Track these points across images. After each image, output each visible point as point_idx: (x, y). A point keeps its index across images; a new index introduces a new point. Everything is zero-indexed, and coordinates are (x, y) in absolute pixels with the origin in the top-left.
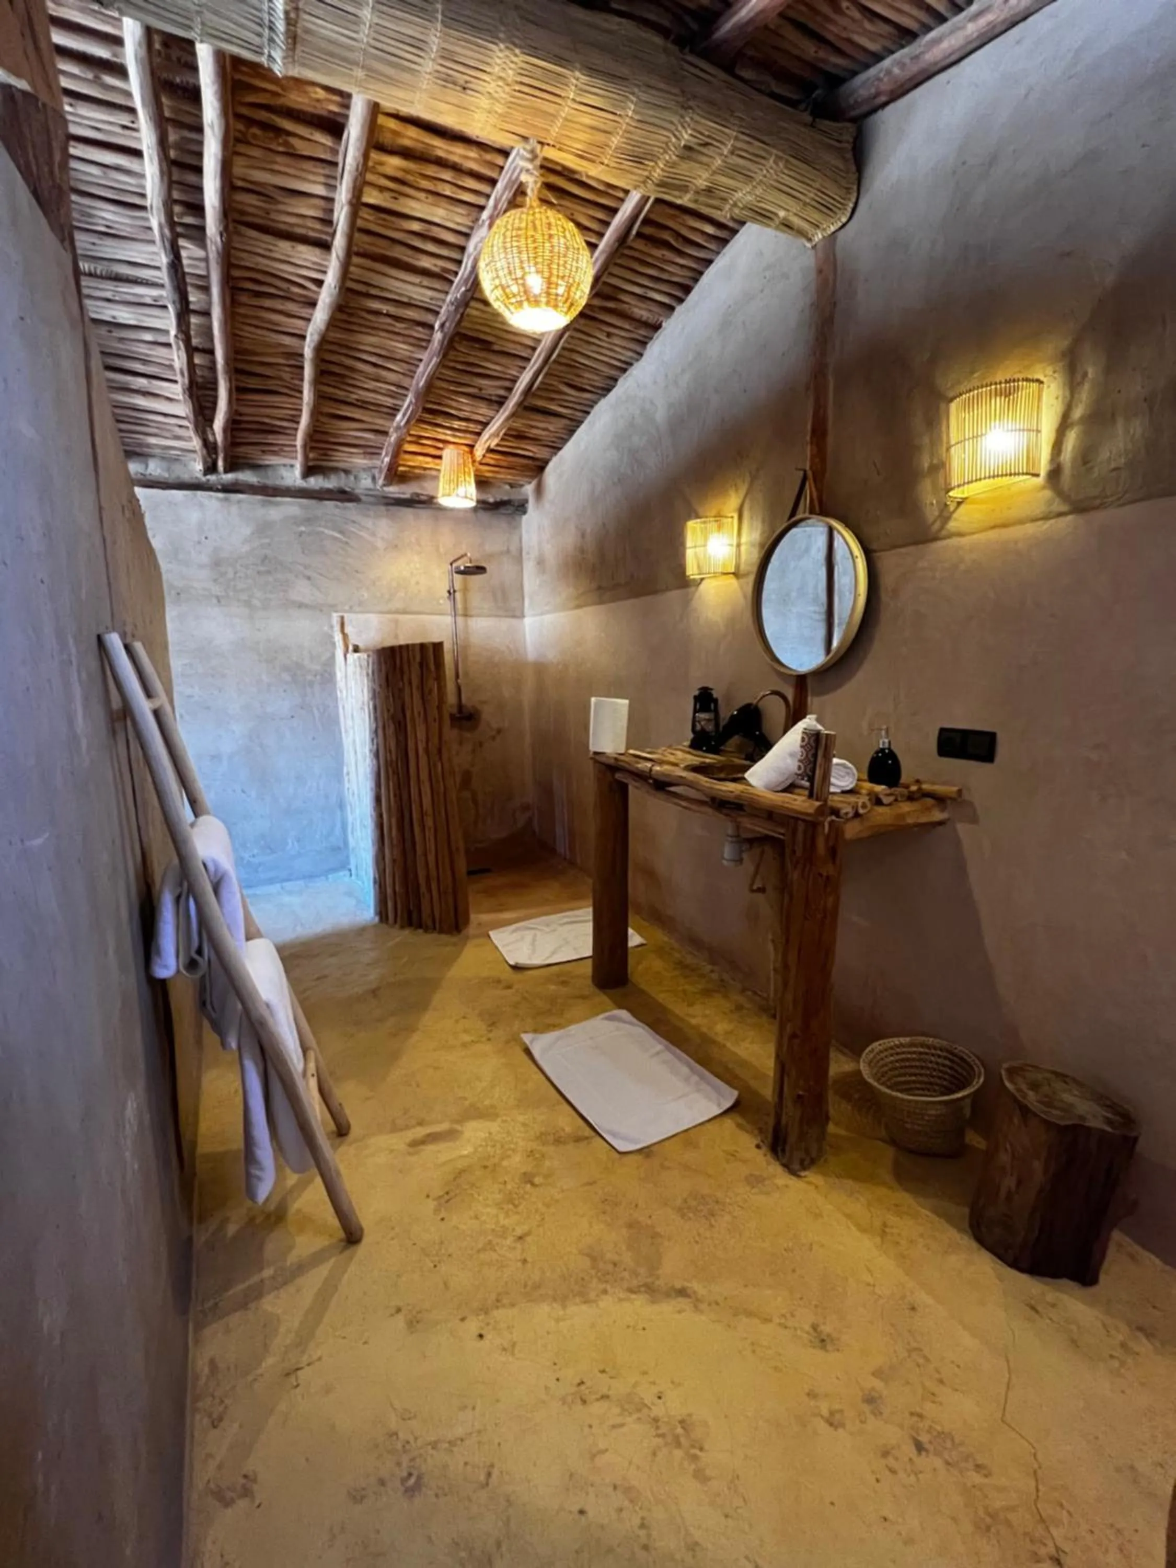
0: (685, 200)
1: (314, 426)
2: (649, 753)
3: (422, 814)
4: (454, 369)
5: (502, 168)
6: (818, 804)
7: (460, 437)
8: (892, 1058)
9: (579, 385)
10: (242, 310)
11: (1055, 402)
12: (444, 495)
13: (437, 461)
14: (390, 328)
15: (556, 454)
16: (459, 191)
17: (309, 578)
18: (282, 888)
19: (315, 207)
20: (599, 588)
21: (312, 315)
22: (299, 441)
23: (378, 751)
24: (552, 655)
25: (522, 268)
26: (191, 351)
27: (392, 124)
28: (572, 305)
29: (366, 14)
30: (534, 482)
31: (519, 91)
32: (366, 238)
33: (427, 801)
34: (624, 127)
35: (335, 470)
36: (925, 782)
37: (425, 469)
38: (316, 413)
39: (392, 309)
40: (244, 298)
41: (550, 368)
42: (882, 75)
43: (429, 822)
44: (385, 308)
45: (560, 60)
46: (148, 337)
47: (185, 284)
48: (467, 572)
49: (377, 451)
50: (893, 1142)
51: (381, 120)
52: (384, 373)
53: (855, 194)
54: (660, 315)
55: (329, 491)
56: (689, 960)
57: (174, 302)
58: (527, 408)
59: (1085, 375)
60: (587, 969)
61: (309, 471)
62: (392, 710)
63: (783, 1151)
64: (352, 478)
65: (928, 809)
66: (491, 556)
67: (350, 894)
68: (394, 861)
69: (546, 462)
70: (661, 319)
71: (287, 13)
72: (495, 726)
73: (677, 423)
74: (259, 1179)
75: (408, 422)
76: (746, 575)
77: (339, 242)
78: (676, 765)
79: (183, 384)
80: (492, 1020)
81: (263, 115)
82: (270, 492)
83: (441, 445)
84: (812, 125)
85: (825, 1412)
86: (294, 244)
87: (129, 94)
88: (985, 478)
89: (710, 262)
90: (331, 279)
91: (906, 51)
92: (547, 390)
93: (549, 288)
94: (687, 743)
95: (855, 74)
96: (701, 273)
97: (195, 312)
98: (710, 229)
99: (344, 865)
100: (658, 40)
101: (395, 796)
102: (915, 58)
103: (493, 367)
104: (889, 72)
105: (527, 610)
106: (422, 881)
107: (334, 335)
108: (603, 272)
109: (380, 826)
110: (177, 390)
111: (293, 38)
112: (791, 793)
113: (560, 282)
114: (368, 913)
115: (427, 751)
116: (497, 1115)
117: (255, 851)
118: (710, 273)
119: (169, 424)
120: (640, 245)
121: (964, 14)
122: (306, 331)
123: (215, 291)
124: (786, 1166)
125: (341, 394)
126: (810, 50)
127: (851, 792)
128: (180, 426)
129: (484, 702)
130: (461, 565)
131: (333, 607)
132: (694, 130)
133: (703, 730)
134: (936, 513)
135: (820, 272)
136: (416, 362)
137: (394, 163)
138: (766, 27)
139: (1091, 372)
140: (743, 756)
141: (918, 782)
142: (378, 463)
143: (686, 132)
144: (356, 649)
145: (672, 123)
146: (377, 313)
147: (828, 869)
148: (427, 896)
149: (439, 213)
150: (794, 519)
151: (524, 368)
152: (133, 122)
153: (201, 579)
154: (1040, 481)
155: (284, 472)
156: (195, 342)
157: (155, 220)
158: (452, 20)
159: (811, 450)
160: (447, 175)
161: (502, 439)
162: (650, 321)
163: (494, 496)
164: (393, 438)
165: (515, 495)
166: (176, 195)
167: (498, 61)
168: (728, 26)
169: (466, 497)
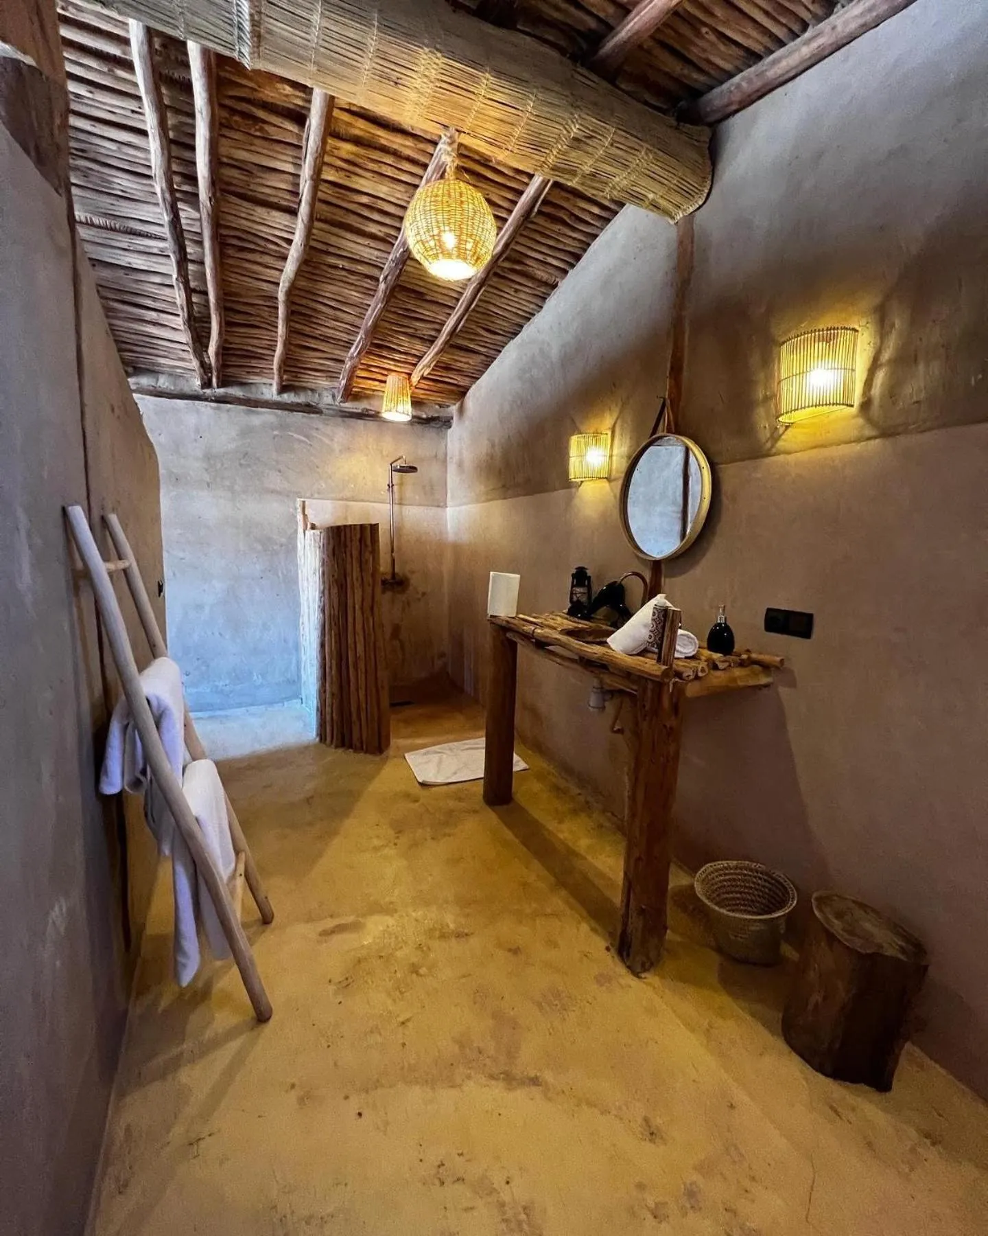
0: (573, 183)
1: (287, 354)
2: (534, 617)
3: (356, 658)
4: (395, 313)
5: (432, 155)
6: (664, 667)
7: (401, 367)
8: (722, 878)
9: (493, 329)
10: (230, 261)
11: (867, 347)
12: (386, 411)
13: (383, 385)
14: (345, 279)
15: (474, 382)
16: (400, 173)
17: (280, 471)
18: (247, 711)
19: (286, 182)
20: (504, 486)
21: (284, 267)
22: (275, 366)
23: (324, 606)
24: (465, 538)
25: (439, 227)
26: (189, 291)
27: (346, 117)
28: (478, 258)
29: (316, 18)
30: (458, 404)
31: (440, 87)
32: (324, 207)
33: (360, 648)
34: (525, 120)
35: (304, 389)
36: (755, 652)
37: (374, 390)
38: (287, 344)
39: (347, 265)
40: (231, 252)
41: (470, 315)
42: (732, 88)
43: (362, 665)
44: (341, 263)
45: (473, 63)
46: (157, 279)
47: (183, 238)
48: (403, 470)
49: (336, 375)
50: (719, 950)
51: (336, 113)
52: (339, 314)
53: (709, 182)
54: (556, 277)
55: (298, 404)
56: (562, 784)
57: (174, 252)
58: (452, 346)
59: (893, 325)
60: (479, 789)
61: (283, 389)
62: (336, 577)
63: (628, 955)
64: (317, 395)
65: (756, 674)
66: (422, 460)
67: (299, 718)
68: (333, 695)
69: (467, 389)
70: (557, 280)
71: (251, 15)
72: (421, 590)
73: (566, 360)
74: (184, 966)
75: (359, 353)
76: (615, 480)
77: (304, 209)
78: (555, 629)
79: (184, 317)
80: (399, 828)
81: (244, 107)
82: (252, 404)
83: (386, 373)
84: (677, 128)
85: (652, 1204)
86: (269, 210)
87: (135, 85)
88: (809, 407)
89: (595, 236)
90: (298, 238)
91: (752, 69)
92: (466, 332)
93: (460, 244)
94: (566, 611)
95: (711, 88)
96: (589, 245)
97: (193, 261)
98: (596, 210)
99: (297, 695)
100: (554, 54)
101: (336, 642)
102: (760, 75)
103: (427, 313)
104: (738, 86)
105: (449, 503)
106: (354, 710)
107: (302, 283)
108: (512, 241)
109: (323, 666)
110: (179, 322)
111: (257, 36)
112: (643, 656)
113: (469, 240)
114: (310, 733)
115: (362, 608)
116: (396, 911)
117: (227, 682)
118: (596, 245)
119: (175, 349)
120: (541, 220)
121: (799, 39)
122: (279, 279)
123: (207, 244)
124: (630, 968)
125: (307, 330)
126: (677, 68)
127: (693, 658)
128: (184, 350)
129: (413, 572)
130: (398, 465)
131: (299, 495)
132: (581, 125)
133: (578, 601)
134: (768, 435)
135: (681, 243)
136: (366, 307)
137: (347, 149)
138: (640, 47)
139: (898, 323)
140: (609, 624)
141: (748, 651)
142: (336, 384)
143: (575, 127)
144: (313, 527)
145: (563, 118)
146: (335, 267)
147: (672, 722)
148: (358, 724)
149: (383, 190)
150: (654, 437)
151: (450, 315)
152: (140, 108)
153: (195, 467)
154: (854, 410)
155: (265, 390)
156: (192, 284)
157: (159, 186)
158: (387, 27)
159: (670, 383)
160: (389, 160)
161: (433, 370)
162: (549, 281)
163: (426, 413)
164: (348, 365)
165: (443, 413)
166: (175, 168)
167: (423, 62)
168: (610, 45)
169: (403, 413)
